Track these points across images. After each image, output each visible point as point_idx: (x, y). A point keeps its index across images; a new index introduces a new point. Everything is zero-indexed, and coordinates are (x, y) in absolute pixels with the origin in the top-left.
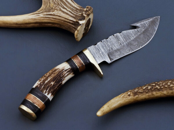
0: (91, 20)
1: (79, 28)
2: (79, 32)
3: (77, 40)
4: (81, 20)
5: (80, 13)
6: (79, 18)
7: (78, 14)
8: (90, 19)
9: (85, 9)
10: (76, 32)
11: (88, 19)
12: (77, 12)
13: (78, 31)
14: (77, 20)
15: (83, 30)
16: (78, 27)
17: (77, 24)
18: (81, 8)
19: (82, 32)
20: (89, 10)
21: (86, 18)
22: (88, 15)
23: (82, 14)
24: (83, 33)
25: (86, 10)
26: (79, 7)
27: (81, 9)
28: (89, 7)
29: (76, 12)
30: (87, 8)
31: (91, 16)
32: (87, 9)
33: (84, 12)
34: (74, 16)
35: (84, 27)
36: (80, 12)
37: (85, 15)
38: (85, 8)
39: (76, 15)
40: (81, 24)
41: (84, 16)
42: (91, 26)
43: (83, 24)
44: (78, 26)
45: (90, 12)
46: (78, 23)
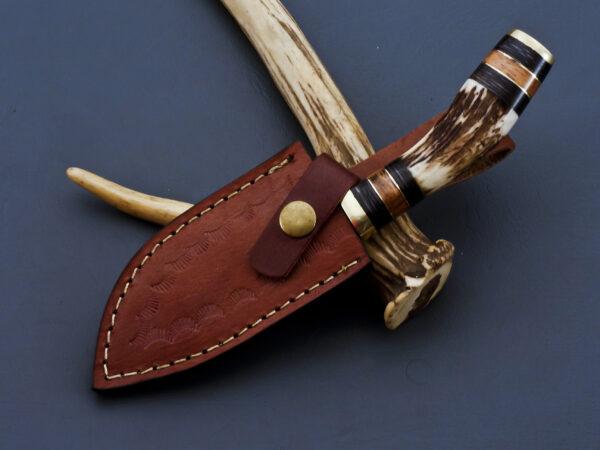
0: (442, 280)
1: (401, 296)
2: (400, 307)
3: (389, 326)
4: (412, 275)
5: (415, 256)
6: (407, 269)
7: (409, 256)
8: (439, 276)
9: (432, 249)
10: (390, 306)
11: (433, 276)
12: (409, 249)
13: (396, 304)
14: (402, 274)
15: (413, 302)
16: (399, 293)
17: (399, 282)
18: (422, 239)
19: (410, 306)
20: (443, 253)
21: (427, 274)
22: (436, 267)
23: (420, 261)
24: (410, 309)
25: (435, 251)
26: (418, 236)
27: (419, 244)
28: (446, 243)
29: (404, 248)
30: (437, 245)
31: (445, 271)
32: (438, 250)
33: (426, 257)
34: (397, 258)
35: (417, 295)
36: (415, 253)
37: (427, 266)
38: (433, 243)
39: (402, 258)
40: (409, 288)
41: (423, 267)
42: (438, 295)
43: (415, 289)
44: (402, 291)
45: (443, 259)
46: (403, 281)
